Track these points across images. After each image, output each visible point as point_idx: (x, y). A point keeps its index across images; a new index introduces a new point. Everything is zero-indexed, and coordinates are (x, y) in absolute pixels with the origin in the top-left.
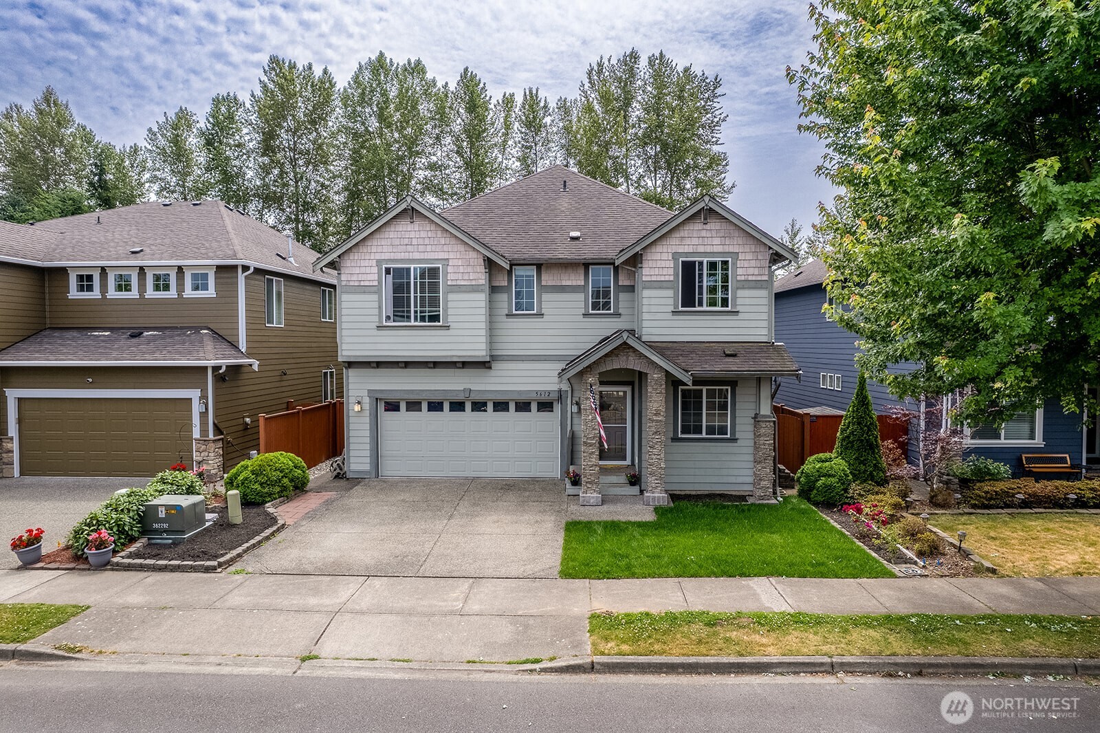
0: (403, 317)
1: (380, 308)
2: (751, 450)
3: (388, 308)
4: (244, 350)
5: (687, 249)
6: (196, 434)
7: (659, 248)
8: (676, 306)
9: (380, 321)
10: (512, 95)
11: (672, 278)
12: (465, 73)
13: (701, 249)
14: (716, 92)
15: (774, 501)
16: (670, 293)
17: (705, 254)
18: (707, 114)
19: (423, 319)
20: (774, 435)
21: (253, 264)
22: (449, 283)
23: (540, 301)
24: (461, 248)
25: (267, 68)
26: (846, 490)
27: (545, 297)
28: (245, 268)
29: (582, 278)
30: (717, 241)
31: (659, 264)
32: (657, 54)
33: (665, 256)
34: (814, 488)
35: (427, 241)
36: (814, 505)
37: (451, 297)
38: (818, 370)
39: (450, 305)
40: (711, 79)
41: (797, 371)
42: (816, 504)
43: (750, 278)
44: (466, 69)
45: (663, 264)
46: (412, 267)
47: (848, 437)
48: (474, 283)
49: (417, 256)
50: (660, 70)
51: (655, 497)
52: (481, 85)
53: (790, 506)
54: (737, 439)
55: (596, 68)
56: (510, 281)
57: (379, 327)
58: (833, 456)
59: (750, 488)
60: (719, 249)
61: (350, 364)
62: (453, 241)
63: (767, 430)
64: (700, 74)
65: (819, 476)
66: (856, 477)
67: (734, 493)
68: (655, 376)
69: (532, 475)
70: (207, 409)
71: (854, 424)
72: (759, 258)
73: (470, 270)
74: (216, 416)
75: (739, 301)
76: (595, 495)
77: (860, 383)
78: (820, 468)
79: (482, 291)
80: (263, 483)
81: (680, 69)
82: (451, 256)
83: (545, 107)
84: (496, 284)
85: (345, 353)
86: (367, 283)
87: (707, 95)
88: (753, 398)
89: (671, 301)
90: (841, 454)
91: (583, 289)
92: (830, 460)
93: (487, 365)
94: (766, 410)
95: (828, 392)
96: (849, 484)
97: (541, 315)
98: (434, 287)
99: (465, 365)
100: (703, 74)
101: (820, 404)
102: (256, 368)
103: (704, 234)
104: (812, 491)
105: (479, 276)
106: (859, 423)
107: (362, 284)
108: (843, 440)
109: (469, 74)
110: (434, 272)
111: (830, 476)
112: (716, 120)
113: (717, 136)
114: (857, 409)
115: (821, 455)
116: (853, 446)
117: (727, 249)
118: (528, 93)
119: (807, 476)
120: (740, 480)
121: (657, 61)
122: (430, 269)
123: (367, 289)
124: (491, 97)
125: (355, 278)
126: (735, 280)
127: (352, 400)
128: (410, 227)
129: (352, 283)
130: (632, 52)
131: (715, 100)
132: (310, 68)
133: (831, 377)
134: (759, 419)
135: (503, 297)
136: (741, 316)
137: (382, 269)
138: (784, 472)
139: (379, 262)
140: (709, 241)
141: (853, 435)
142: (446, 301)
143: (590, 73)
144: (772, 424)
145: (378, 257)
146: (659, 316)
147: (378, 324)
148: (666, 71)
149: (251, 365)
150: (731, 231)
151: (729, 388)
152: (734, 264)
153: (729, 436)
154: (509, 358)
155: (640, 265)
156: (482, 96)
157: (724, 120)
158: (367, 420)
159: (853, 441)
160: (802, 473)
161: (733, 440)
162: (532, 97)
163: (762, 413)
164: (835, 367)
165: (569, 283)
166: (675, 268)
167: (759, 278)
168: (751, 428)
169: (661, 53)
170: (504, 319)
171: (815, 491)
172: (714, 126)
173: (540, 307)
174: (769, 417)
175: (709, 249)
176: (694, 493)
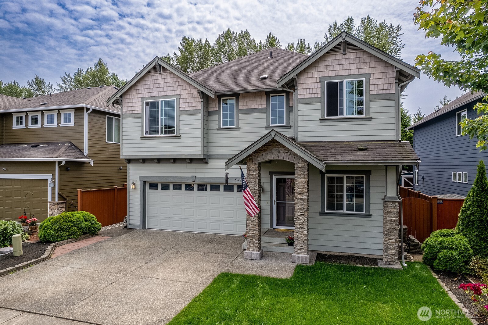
0: (155, 131)
1: (142, 126)
2: (381, 224)
3: (146, 126)
4: (86, 154)
5: (330, 74)
6: (50, 200)
7: (309, 75)
8: (322, 115)
9: (142, 134)
10: (293, 44)
11: (319, 96)
12: (269, 35)
13: (341, 73)
14: (398, 33)
15: (399, 267)
16: (318, 106)
17: (345, 76)
18: (393, 45)
19: (166, 132)
20: (400, 213)
21: (91, 107)
22: (181, 109)
23: (238, 120)
24: (188, 87)
25: (181, 42)
26: (467, 263)
27: (242, 116)
28: (88, 109)
29: (265, 103)
30: (353, 66)
31: (310, 86)
32: (366, 17)
33: (314, 80)
34: (436, 258)
35: (168, 85)
36: (435, 272)
37: (182, 118)
38: (451, 170)
39: (181, 123)
40: (395, 26)
41: (416, 160)
42: (438, 272)
43: (381, 92)
44: (270, 34)
45: (313, 86)
46: (160, 100)
47: (469, 217)
48: (195, 108)
49: (163, 94)
50: (368, 25)
51: (299, 257)
52: (277, 41)
53: (412, 272)
54: (371, 215)
55: (333, 27)
56: (219, 107)
57: (142, 138)
58: (455, 232)
59: (381, 253)
60: (356, 72)
61: (129, 161)
62: (183, 83)
63: (394, 209)
64: (389, 25)
65: (441, 248)
66: (477, 252)
67: (368, 256)
68: (300, 165)
69: (234, 232)
70: (54, 185)
71: (474, 207)
72: (388, 77)
73: (192, 100)
74: (60, 189)
75: (372, 110)
76: (255, 252)
77: (479, 172)
78: (442, 241)
79: (199, 114)
80: (56, 230)
81: (378, 23)
82: (182, 92)
83: (309, 48)
84: (211, 109)
85: (124, 154)
86: (136, 112)
87: (393, 35)
88: (383, 184)
89: (319, 112)
90: (462, 231)
91: (266, 110)
92: (452, 235)
93: (204, 161)
94: (392, 192)
95: (458, 185)
96: (470, 258)
97: (238, 128)
98: (172, 112)
99: (192, 161)
100: (391, 25)
101: (451, 193)
102: (92, 164)
103: (343, 62)
104: (435, 260)
105: (199, 104)
106: (479, 206)
107: (134, 112)
108: (464, 219)
109: (271, 36)
110: (172, 103)
111: (451, 249)
112: (398, 48)
113: (399, 56)
114: (477, 194)
115: (445, 231)
116: (473, 225)
117: (361, 71)
118: (300, 42)
119: (430, 247)
120: (373, 246)
121: (366, 21)
122: (170, 102)
123: (136, 116)
124: (281, 46)
125: (129, 109)
126: (368, 94)
127: (131, 182)
128: (159, 77)
129: (128, 112)
130: (349, 18)
131: (398, 37)
132: (201, 41)
133: (460, 174)
134: (386, 200)
135: (215, 118)
136: (373, 121)
137: (144, 103)
138: (413, 242)
139: (142, 99)
140: (348, 67)
141: (473, 215)
142: (179, 121)
143: (329, 29)
144: (397, 204)
145: (142, 96)
146: (310, 123)
147: (141, 136)
148: (371, 25)
149: (89, 162)
150: (365, 58)
151: (364, 176)
152: (368, 82)
153: (364, 212)
154: (219, 157)
155: (296, 88)
156: (278, 46)
157: (403, 47)
158: (139, 194)
159: (474, 221)
160: (426, 244)
161: (368, 215)
162: (302, 44)
163: (389, 195)
164: (463, 167)
165: (256, 107)
166: (322, 88)
167: (388, 92)
168: (381, 207)
169: (368, 16)
170: (216, 131)
171: (437, 261)
172: (397, 51)
173: (238, 123)
174: (395, 198)
175: (347, 72)
176: (337, 254)
